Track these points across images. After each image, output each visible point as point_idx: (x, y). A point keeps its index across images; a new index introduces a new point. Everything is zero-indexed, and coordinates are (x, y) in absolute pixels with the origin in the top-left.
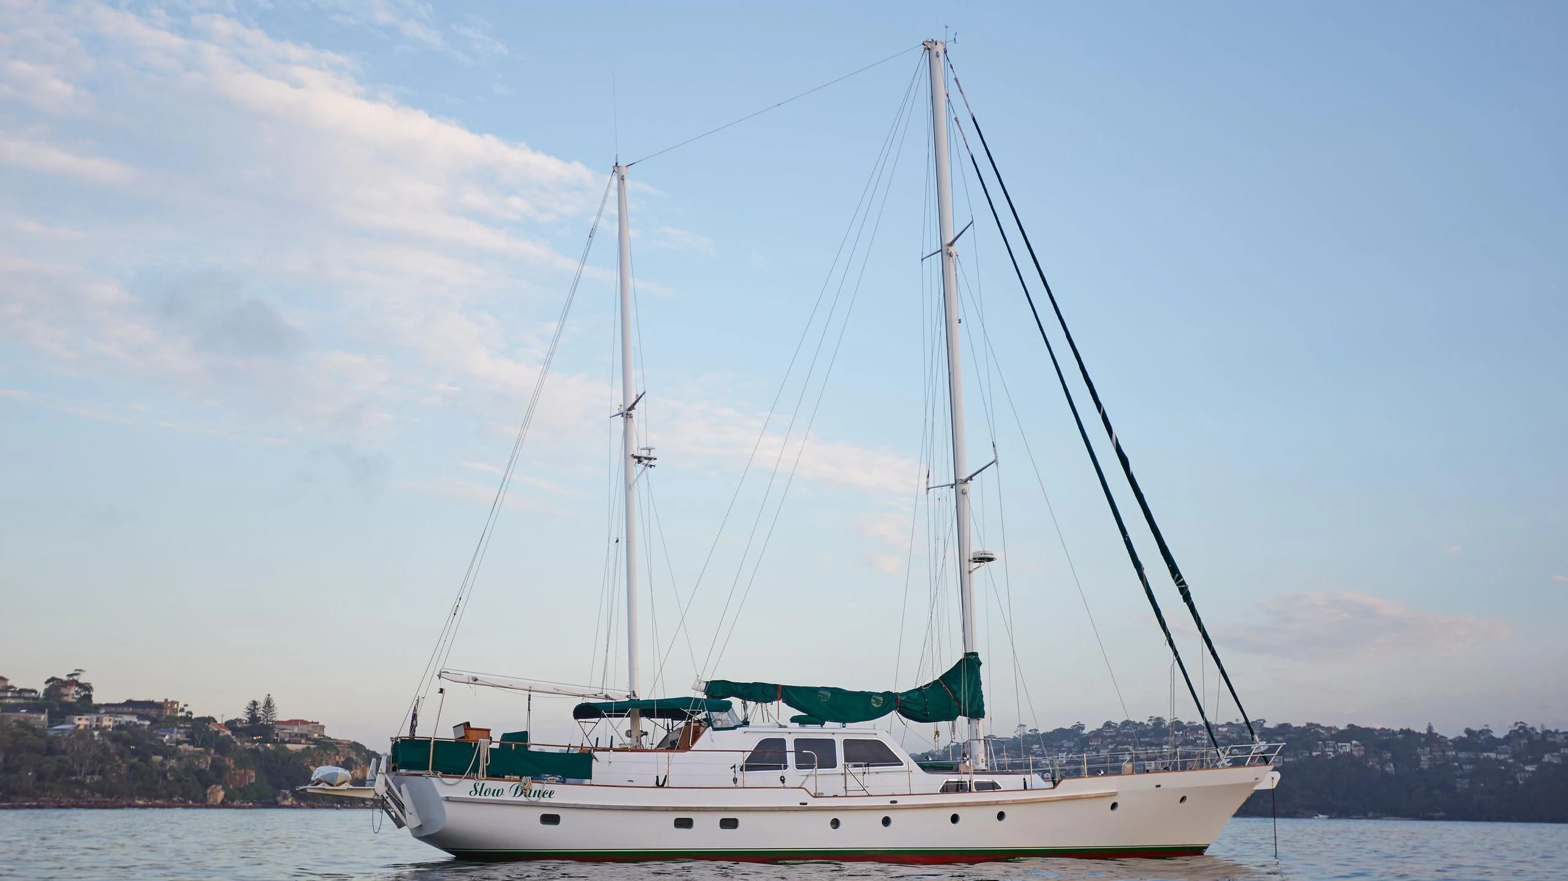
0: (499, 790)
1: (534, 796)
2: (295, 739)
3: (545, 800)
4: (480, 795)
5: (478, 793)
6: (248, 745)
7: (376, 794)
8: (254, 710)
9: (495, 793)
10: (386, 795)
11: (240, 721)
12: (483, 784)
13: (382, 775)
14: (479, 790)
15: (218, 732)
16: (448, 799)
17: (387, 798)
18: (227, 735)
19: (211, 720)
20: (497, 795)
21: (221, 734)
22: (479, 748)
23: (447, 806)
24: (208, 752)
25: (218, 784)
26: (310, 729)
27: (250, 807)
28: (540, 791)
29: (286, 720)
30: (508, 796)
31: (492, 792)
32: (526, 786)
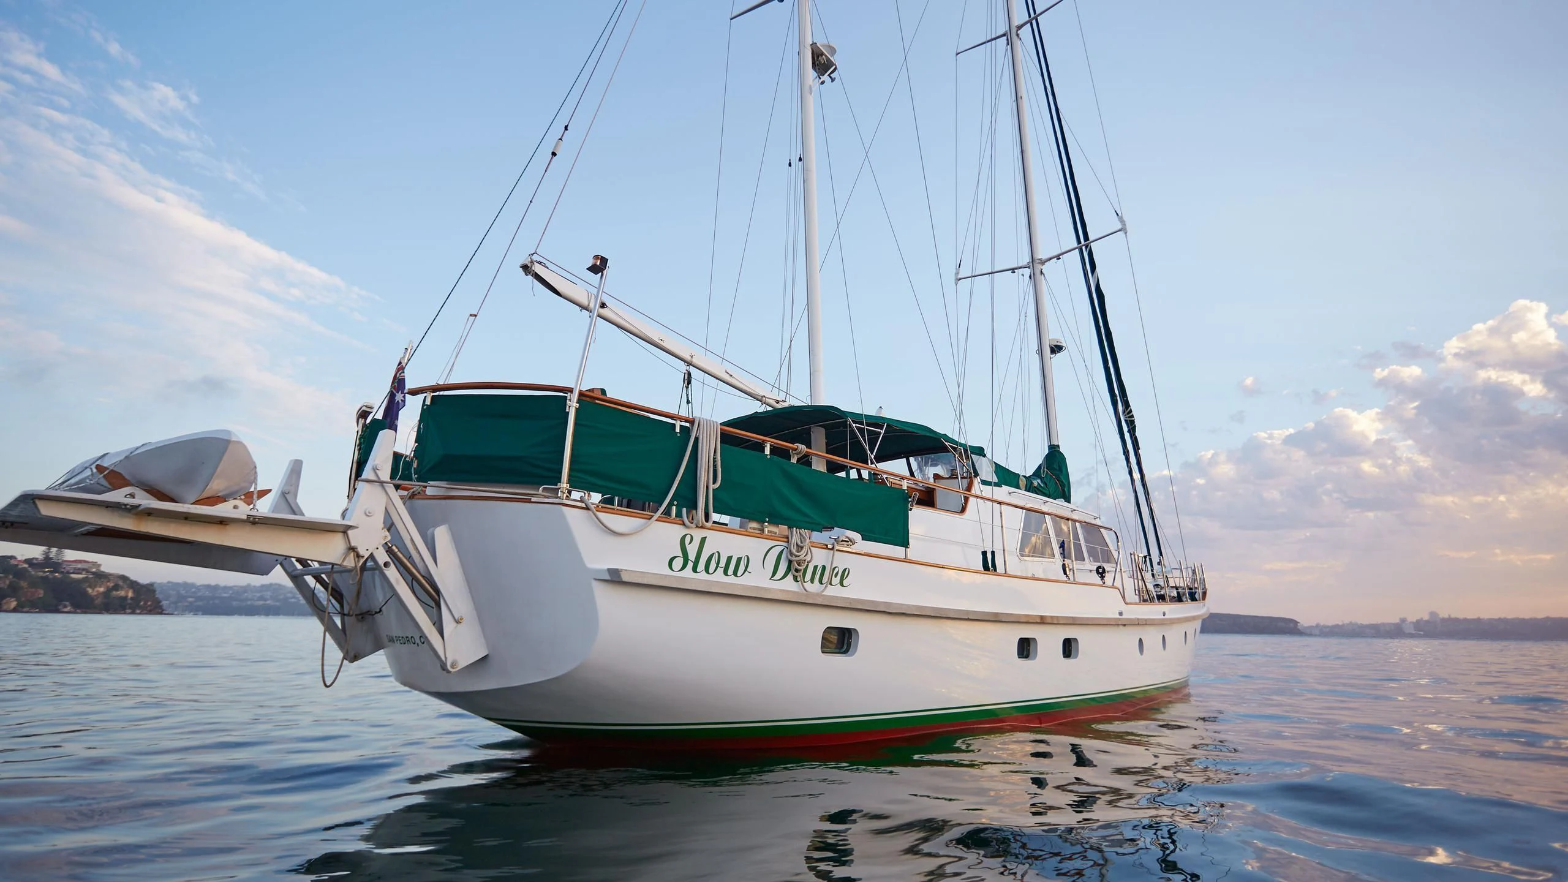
0: (739, 560)
1: (812, 581)
2: (78, 571)
3: (834, 591)
4: (695, 570)
5: (690, 565)
6: (41, 574)
7: (352, 549)
8: (48, 552)
9: (735, 566)
10: (382, 557)
11: (37, 559)
12: (703, 540)
13: (376, 489)
14: (692, 556)
15: (17, 565)
16: (615, 578)
17: (386, 564)
18: (25, 568)
19: (12, 557)
20: (735, 574)
21: (20, 567)
22: (697, 439)
23: (606, 599)
24: (6, 577)
25: (13, 597)
26: (91, 566)
27: (36, 612)
28: (824, 567)
29: (73, 559)
30: (758, 578)
31: (723, 564)
32: (803, 552)
